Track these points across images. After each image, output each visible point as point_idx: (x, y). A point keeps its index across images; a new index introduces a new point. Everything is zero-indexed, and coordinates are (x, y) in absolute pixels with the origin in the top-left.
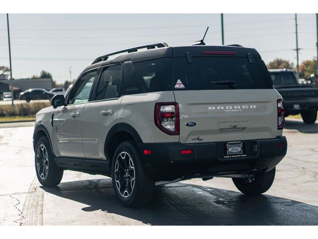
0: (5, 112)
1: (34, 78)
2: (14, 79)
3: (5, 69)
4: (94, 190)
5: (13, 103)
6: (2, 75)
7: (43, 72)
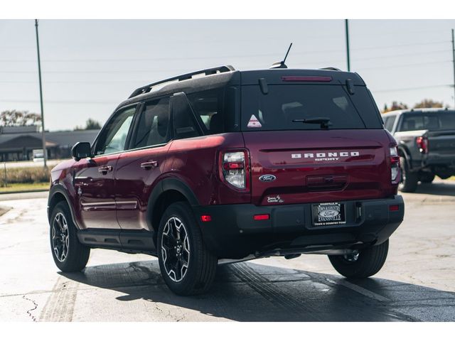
0: (33, 177)
1: (77, 130)
2: (48, 132)
3: (36, 118)
4: (156, 287)
5: (45, 165)
6: (32, 125)
7: (90, 121)
